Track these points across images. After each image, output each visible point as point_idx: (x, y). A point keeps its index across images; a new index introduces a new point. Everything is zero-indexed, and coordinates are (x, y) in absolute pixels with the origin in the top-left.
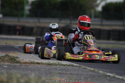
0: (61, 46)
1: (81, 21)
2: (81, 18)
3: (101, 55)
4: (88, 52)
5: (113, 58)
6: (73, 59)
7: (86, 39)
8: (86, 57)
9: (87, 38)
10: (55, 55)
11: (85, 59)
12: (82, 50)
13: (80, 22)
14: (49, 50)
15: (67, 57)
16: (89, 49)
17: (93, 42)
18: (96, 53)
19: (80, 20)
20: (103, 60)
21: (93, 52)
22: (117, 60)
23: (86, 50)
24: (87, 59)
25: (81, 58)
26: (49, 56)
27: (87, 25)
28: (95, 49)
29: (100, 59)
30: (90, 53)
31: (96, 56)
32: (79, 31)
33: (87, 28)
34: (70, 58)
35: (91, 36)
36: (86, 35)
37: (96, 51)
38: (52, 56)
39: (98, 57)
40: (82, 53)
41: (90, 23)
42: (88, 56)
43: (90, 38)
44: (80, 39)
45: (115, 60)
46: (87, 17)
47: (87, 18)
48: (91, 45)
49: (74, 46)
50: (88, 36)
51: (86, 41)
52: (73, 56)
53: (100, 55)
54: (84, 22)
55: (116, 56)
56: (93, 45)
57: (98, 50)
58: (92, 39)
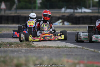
7: (43, 26)
9: (44, 26)
11: (40, 40)
12: (40, 34)
15: (29, 39)
17: (47, 28)
18: (47, 35)
21: (46, 35)
22: (63, 38)
24: (42, 40)
25: (38, 39)
27: (48, 16)
28: (47, 33)
29: (50, 39)
30: (43, 36)
31: (48, 37)
33: (48, 18)
34: (31, 40)
36: (44, 24)
38: (23, 39)
39: (49, 38)
42: (42, 38)
43: (45, 26)
48: (45, 30)
52: (33, 39)
53: (50, 36)
54: (46, 14)
57: (49, 33)
58: (47, 26)
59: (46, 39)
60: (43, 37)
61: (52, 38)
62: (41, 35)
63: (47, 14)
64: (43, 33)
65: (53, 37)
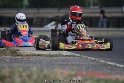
0: (55, 36)
2: (73, 8)
3: (94, 44)
4: (81, 41)
5: (106, 46)
6: (66, 48)
7: (78, 28)
8: (79, 46)
9: (80, 28)
10: (49, 45)
11: (78, 49)
13: (71, 12)
14: (44, 41)
15: (61, 47)
16: (82, 38)
17: (85, 31)
18: (88, 42)
20: (96, 48)
21: (86, 42)
22: (109, 47)
23: (79, 39)
24: (80, 48)
25: (74, 47)
26: (44, 46)
27: (78, 15)
28: (88, 38)
29: (92, 48)
30: (83, 42)
31: (89, 45)
32: (71, 21)
34: (63, 48)
35: (84, 25)
36: (79, 25)
37: (88, 40)
38: (47, 47)
39: (90, 46)
40: (75, 43)
41: (82, 13)
42: (80, 46)
43: (82, 28)
44: (73, 29)
45: (107, 48)
46: (78, 7)
48: (84, 34)
49: (68, 36)
50: (80, 25)
51: (78, 30)
52: (66, 46)
53: (92, 44)
54: (75, 12)
55: (109, 44)
56: (85, 34)
57: (91, 39)
58: (84, 28)
59: (86, 47)
60: (82, 45)
61: (95, 46)
62: (79, 41)
63: (77, 12)
64: (82, 39)
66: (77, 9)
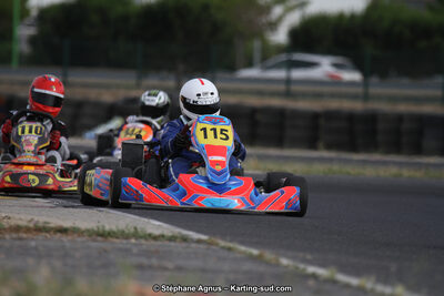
1: (36, 90)
7: (20, 133)
8: (3, 180)
9: (23, 132)
16: (16, 161)
17: (36, 142)
18: (32, 169)
19: (34, 87)
20: (51, 187)
21: (26, 168)
24: (6, 185)
27: (51, 102)
28: (33, 160)
29: (41, 186)
30: (16, 170)
31: (31, 177)
33: (51, 110)
35: (38, 124)
36: (25, 124)
39: (35, 181)
41: (62, 96)
42: (8, 179)
43: (30, 131)
46: (53, 80)
47: (53, 83)
48: (26, 148)
53: (42, 175)
54: (43, 91)
56: (32, 148)
57: (42, 163)
58: (36, 132)
59: (24, 184)
60: (13, 176)
61: (50, 181)
62: (7, 166)
63: (47, 92)
65: (54, 178)
66: (49, 86)
